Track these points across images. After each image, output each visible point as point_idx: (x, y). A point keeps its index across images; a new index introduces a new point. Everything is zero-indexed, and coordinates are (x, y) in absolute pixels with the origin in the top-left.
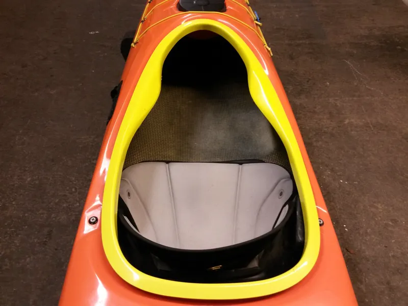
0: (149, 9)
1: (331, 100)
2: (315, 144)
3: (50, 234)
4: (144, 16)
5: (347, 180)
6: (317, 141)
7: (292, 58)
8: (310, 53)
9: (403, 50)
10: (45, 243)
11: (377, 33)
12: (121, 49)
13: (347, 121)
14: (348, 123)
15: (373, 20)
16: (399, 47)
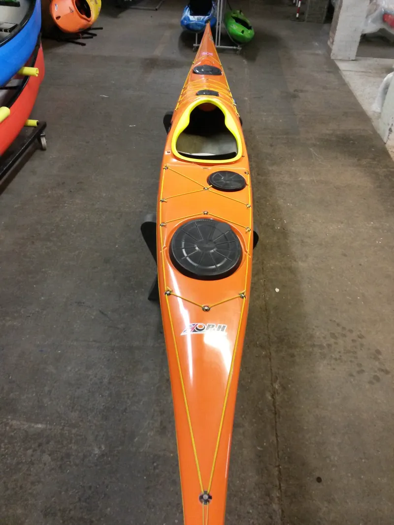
0: (182, 97)
1: (293, 168)
2: (277, 188)
3: (121, 216)
4: (180, 99)
5: (292, 204)
6: (278, 187)
7: (271, 146)
8: (285, 143)
9: (354, 144)
10: (119, 219)
11: (338, 133)
12: (164, 122)
13: (300, 179)
14: (301, 180)
15: (339, 125)
16: (352, 142)
